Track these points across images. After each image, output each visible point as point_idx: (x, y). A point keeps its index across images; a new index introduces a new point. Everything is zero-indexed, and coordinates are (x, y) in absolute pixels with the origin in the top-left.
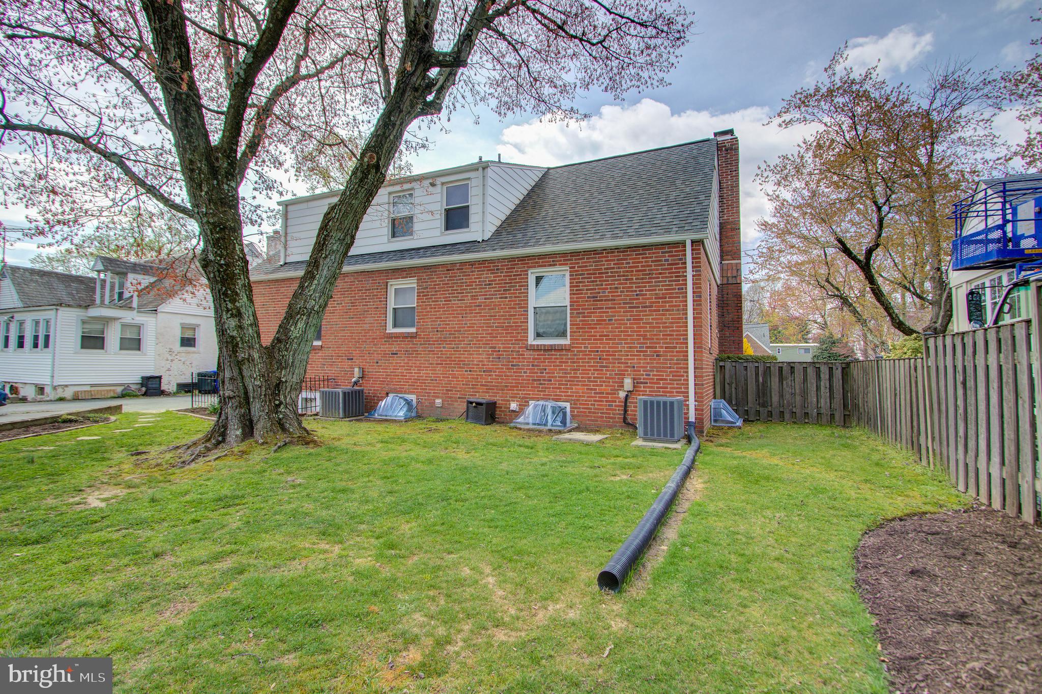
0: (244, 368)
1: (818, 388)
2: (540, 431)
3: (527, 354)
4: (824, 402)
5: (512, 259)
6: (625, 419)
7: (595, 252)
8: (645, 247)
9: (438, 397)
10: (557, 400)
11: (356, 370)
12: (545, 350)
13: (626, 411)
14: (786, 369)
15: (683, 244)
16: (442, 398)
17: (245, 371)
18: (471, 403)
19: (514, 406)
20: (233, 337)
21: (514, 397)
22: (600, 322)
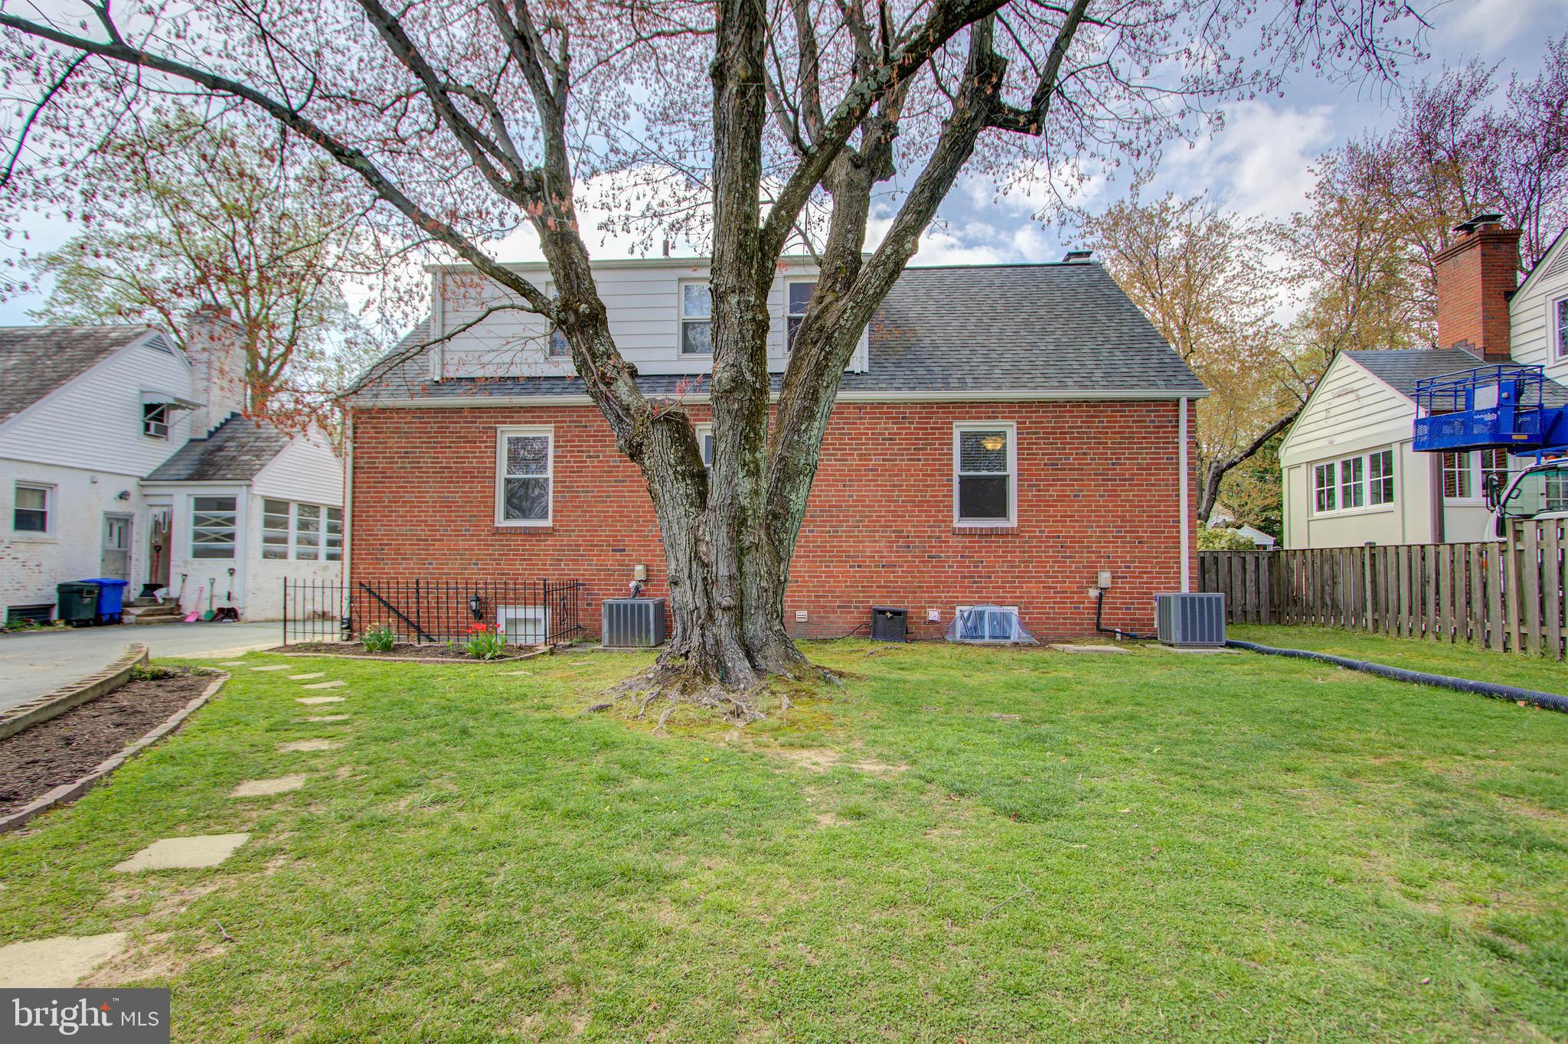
0: (746, 559)
1: (1244, 582)
2: (1002, 646)
3: (953, 541)
4: (1251, 598)
5: (927, 405)
6: (1098, 624)
7: (1055, 403)
8: (1125, 403)
9: (800, 608)
10: (1001, 604)
11: (639, 569)
12: (981, 535)
13: (1099, 614)
14: (1208, 559)
15: (1176, 402)
16: (806, 608)
17: (747, 564)
18: (883, 612)
19: (933, 614)
20: (743, 509)
21: (932, 603)
22: (1061, 498)
